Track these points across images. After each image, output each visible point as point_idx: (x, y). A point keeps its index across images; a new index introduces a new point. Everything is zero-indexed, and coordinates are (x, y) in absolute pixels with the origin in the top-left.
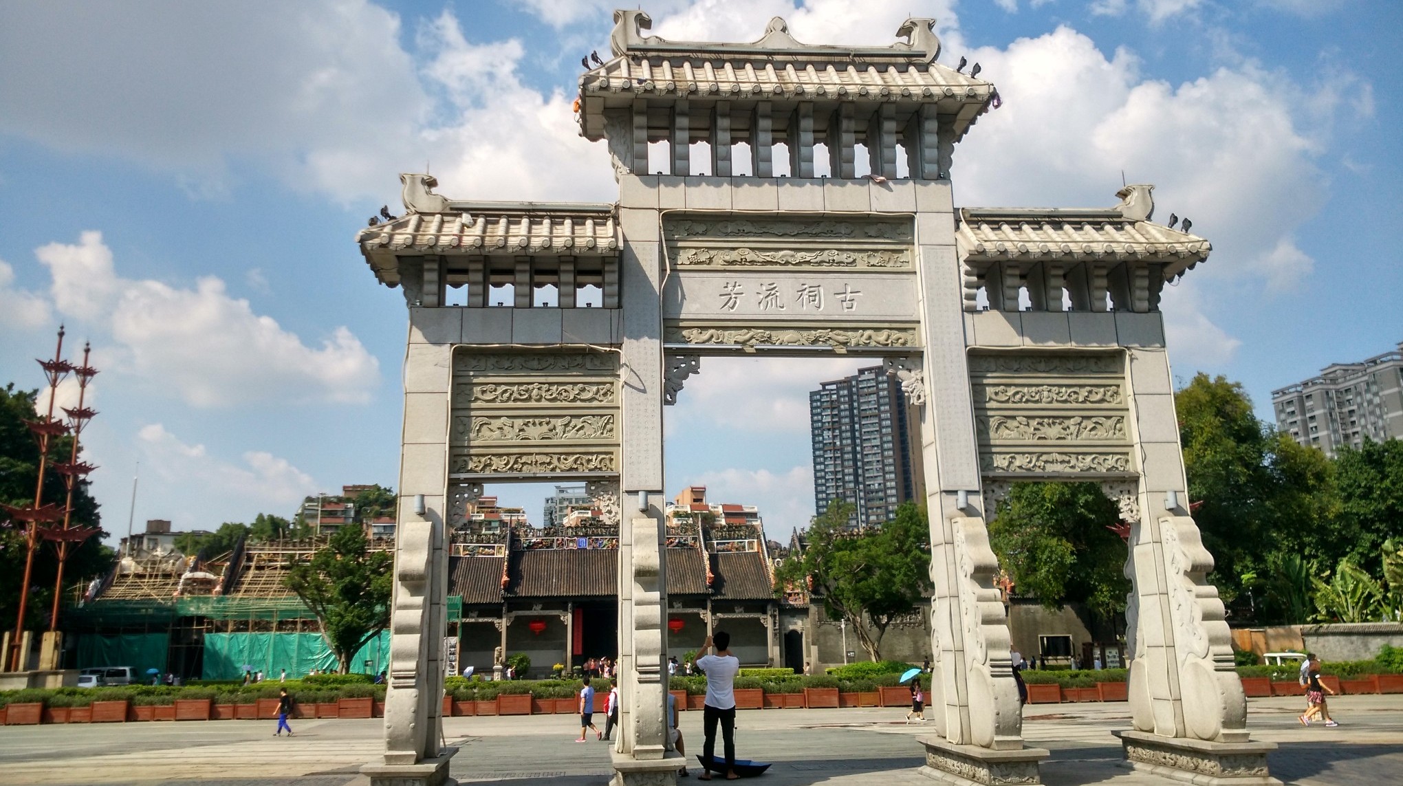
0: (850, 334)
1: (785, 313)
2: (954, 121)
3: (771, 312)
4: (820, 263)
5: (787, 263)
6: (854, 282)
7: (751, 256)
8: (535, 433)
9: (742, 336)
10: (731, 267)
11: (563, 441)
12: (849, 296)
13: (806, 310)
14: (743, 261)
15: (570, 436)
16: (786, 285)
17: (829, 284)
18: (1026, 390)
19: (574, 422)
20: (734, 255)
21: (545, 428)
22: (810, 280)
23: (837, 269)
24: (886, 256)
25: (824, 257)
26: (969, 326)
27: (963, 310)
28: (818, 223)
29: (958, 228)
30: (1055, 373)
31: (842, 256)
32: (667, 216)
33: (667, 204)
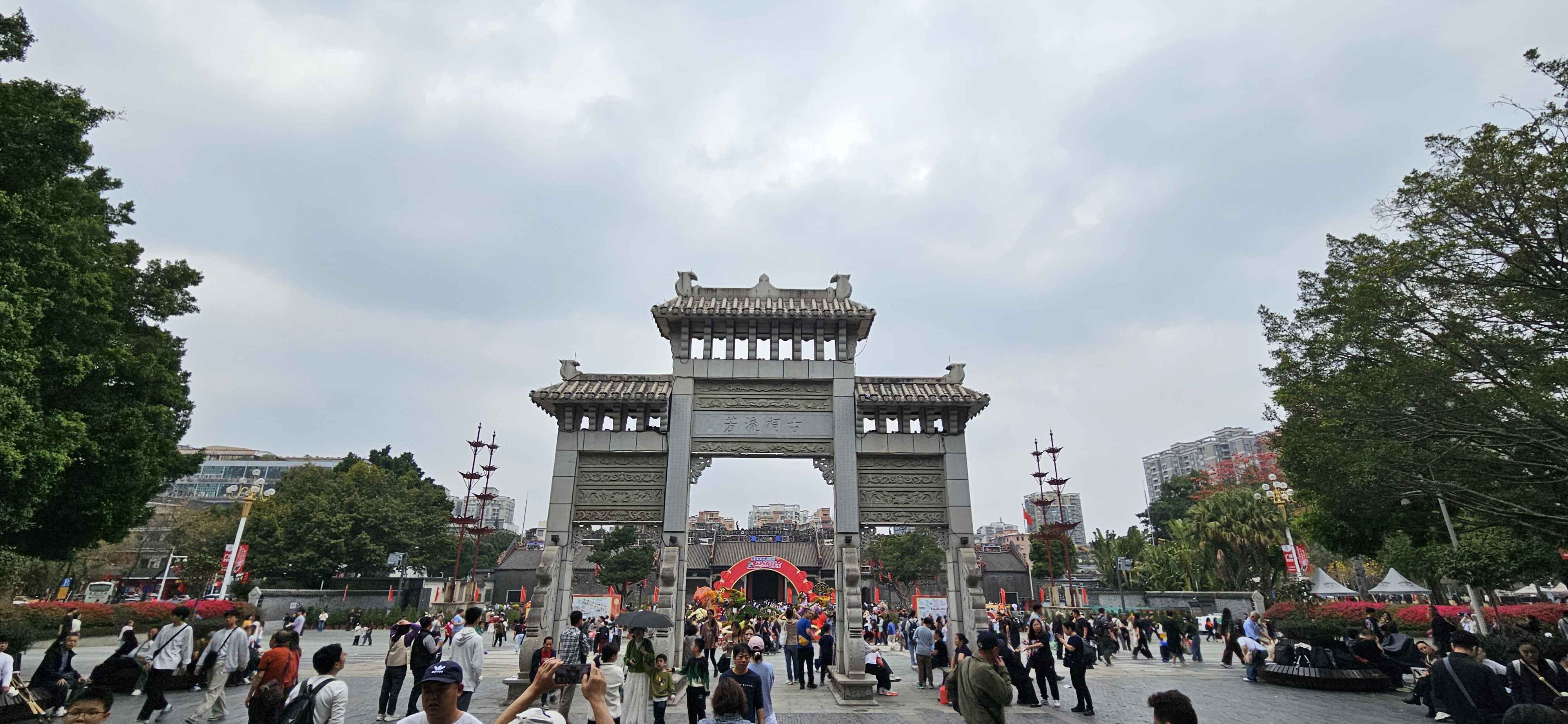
0: (794, 445)
1: (760, 434)
2: (858, 329)
3: (752, 433)
4: (780, 407)
5: (763, 406)
6: (800, 417)
7: (742, 402)
8: (619, 497)
9: (735, 446)
10: (731, 409)
11: (634, 503)
12: (795, 424)
13: (772, 433)
14: (738, 405)
15: (639, 501)
16: (761, 418)
17: (785, 417)
18: (889, 476)
19: (641, 492)
20: (734, 402)
21: (624, 496)
22: (775, 415)
23: (788, 409)
24: (816, 402)
25: (783, 403)
26: (859, 442)
27: (856, 433)
28: (781, 384)
29: (856, 387)
30: (905, 467)
31: (792, 403)
32: (697, 381)
33: (697, 375)
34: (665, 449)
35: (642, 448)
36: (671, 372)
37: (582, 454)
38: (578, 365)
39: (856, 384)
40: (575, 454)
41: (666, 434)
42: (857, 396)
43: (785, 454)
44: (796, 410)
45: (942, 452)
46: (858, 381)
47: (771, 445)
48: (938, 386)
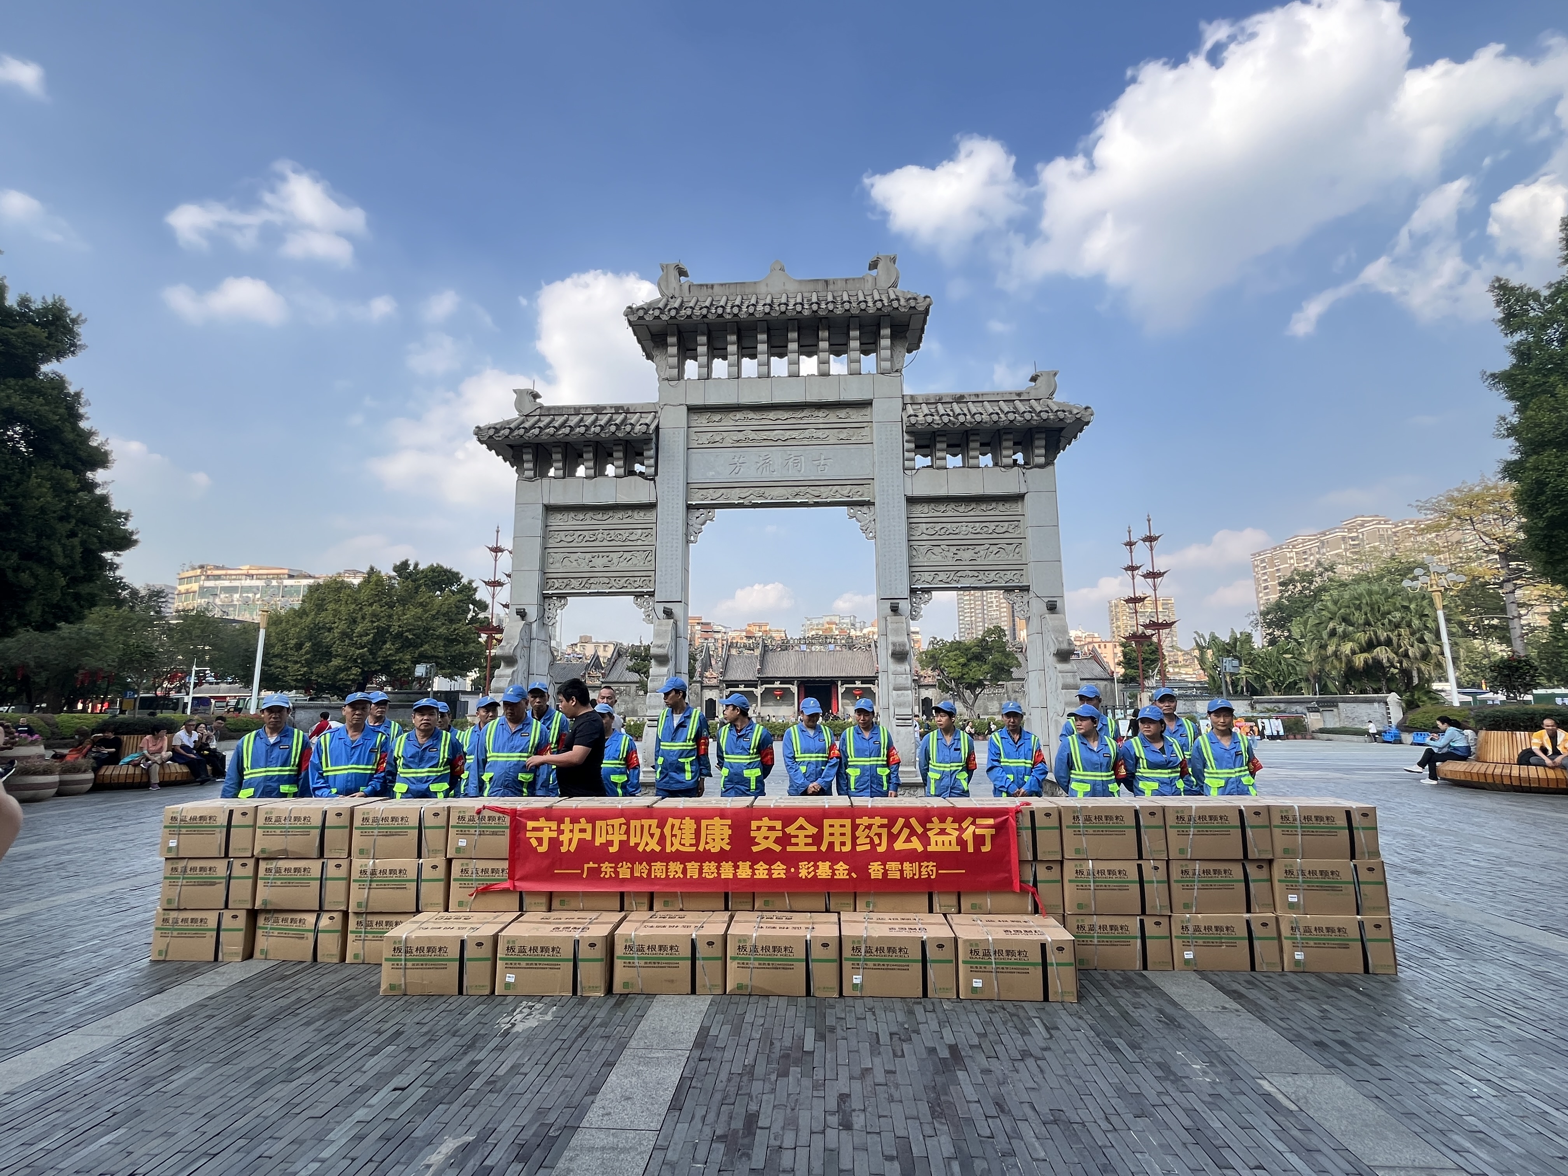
0: (822, 489)
1: (776, 476)
2: (907, 332)
3: (766, 476)
4: (802, 439)
5: (778, 440)
6: (828, 451)
7: (752, 435)
8: (599, 562)
9: (745, 493)
10: (737, 445)
11: (618, 569)
12: (822, 462)
13: (792, 474)
14: (747, 440)
15: (624, 565)
16: (777, 455)
17: (808, 454)
18: (949, 526)
19: (626, 555)
20: (741, 436)
21: (606, 560)
22: (795, 451)
23: (815, 443)
24: (851, 431)
25: (807, 434)
26: (908, 481)
27: (905, 469)
28: (803, 410)
29: (904, 409)
30: (972, 513)
31: (820, 434)
32: (693, 409)
33: (691, 402)
34: (653, 500)
35: (623, 499)
36: (656, 400)
37: (550, 509)
38: (539, 396)
39: (905, 404)
40: (540, 509)
41: (653, 479)
42: (905, 419)
43: (811, 501)
44: (823, 443)
45: (1023, 491)
46: (908, 400)
47: (790, 490)
48: (1017, 403)
